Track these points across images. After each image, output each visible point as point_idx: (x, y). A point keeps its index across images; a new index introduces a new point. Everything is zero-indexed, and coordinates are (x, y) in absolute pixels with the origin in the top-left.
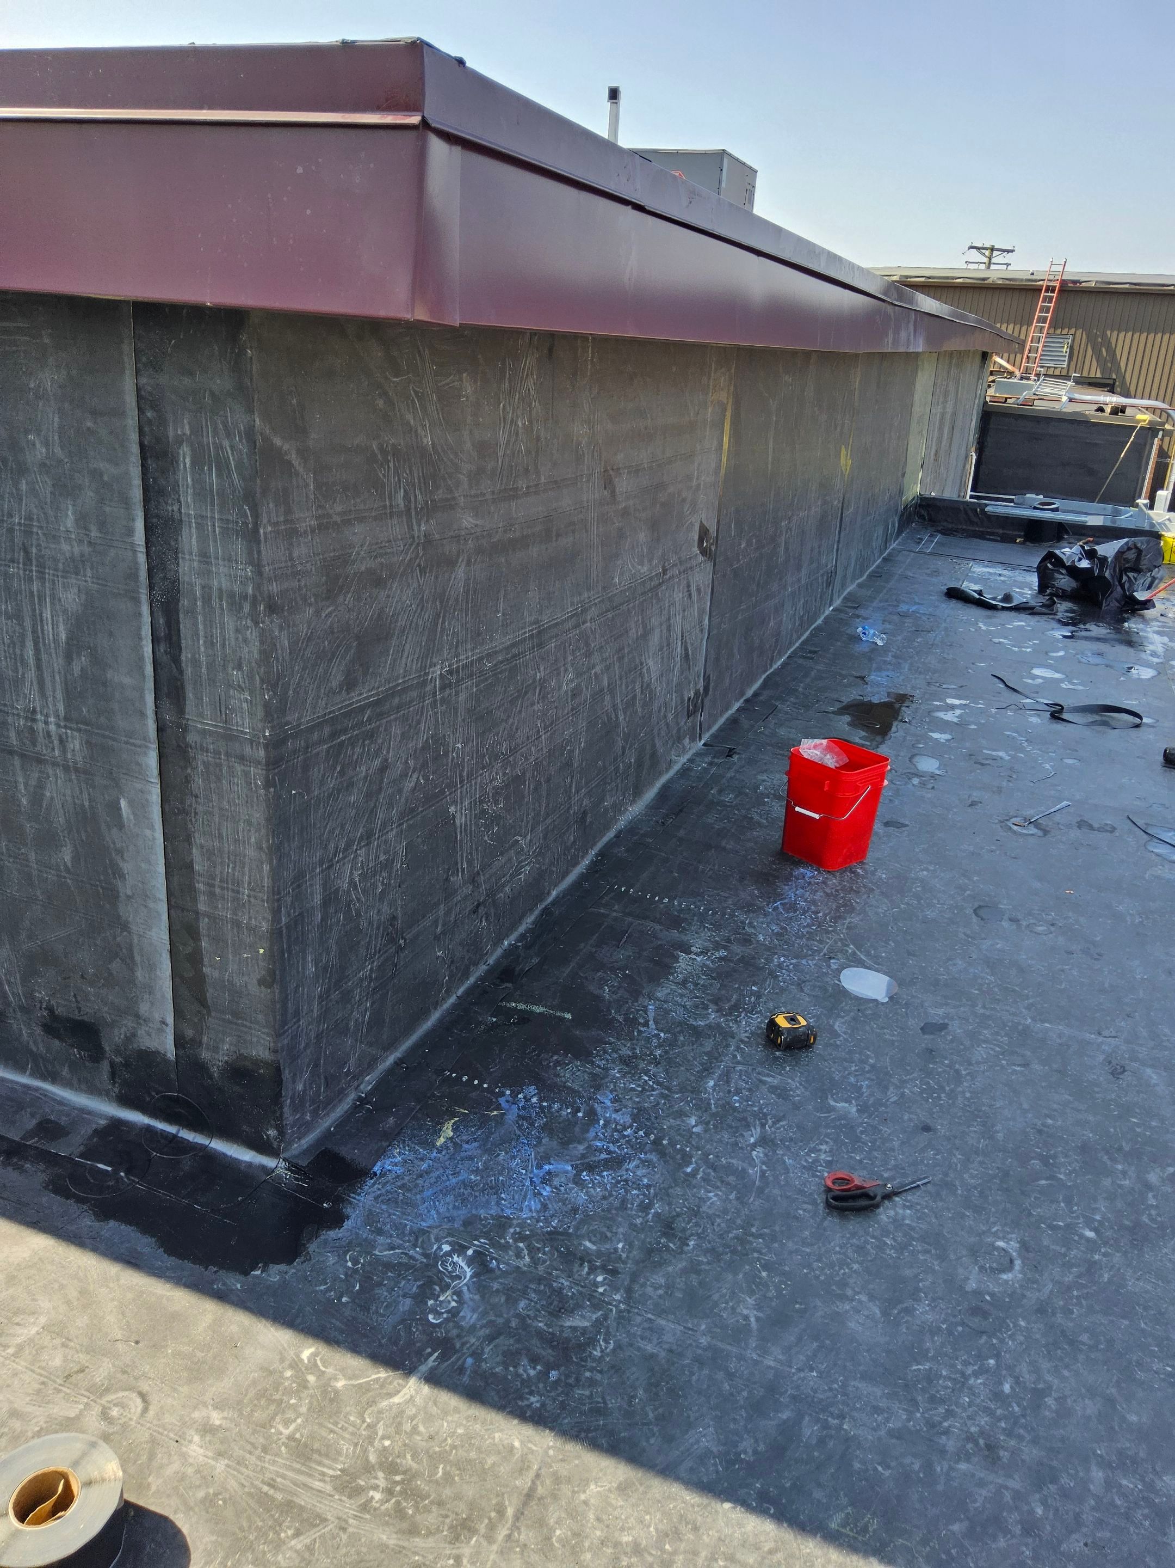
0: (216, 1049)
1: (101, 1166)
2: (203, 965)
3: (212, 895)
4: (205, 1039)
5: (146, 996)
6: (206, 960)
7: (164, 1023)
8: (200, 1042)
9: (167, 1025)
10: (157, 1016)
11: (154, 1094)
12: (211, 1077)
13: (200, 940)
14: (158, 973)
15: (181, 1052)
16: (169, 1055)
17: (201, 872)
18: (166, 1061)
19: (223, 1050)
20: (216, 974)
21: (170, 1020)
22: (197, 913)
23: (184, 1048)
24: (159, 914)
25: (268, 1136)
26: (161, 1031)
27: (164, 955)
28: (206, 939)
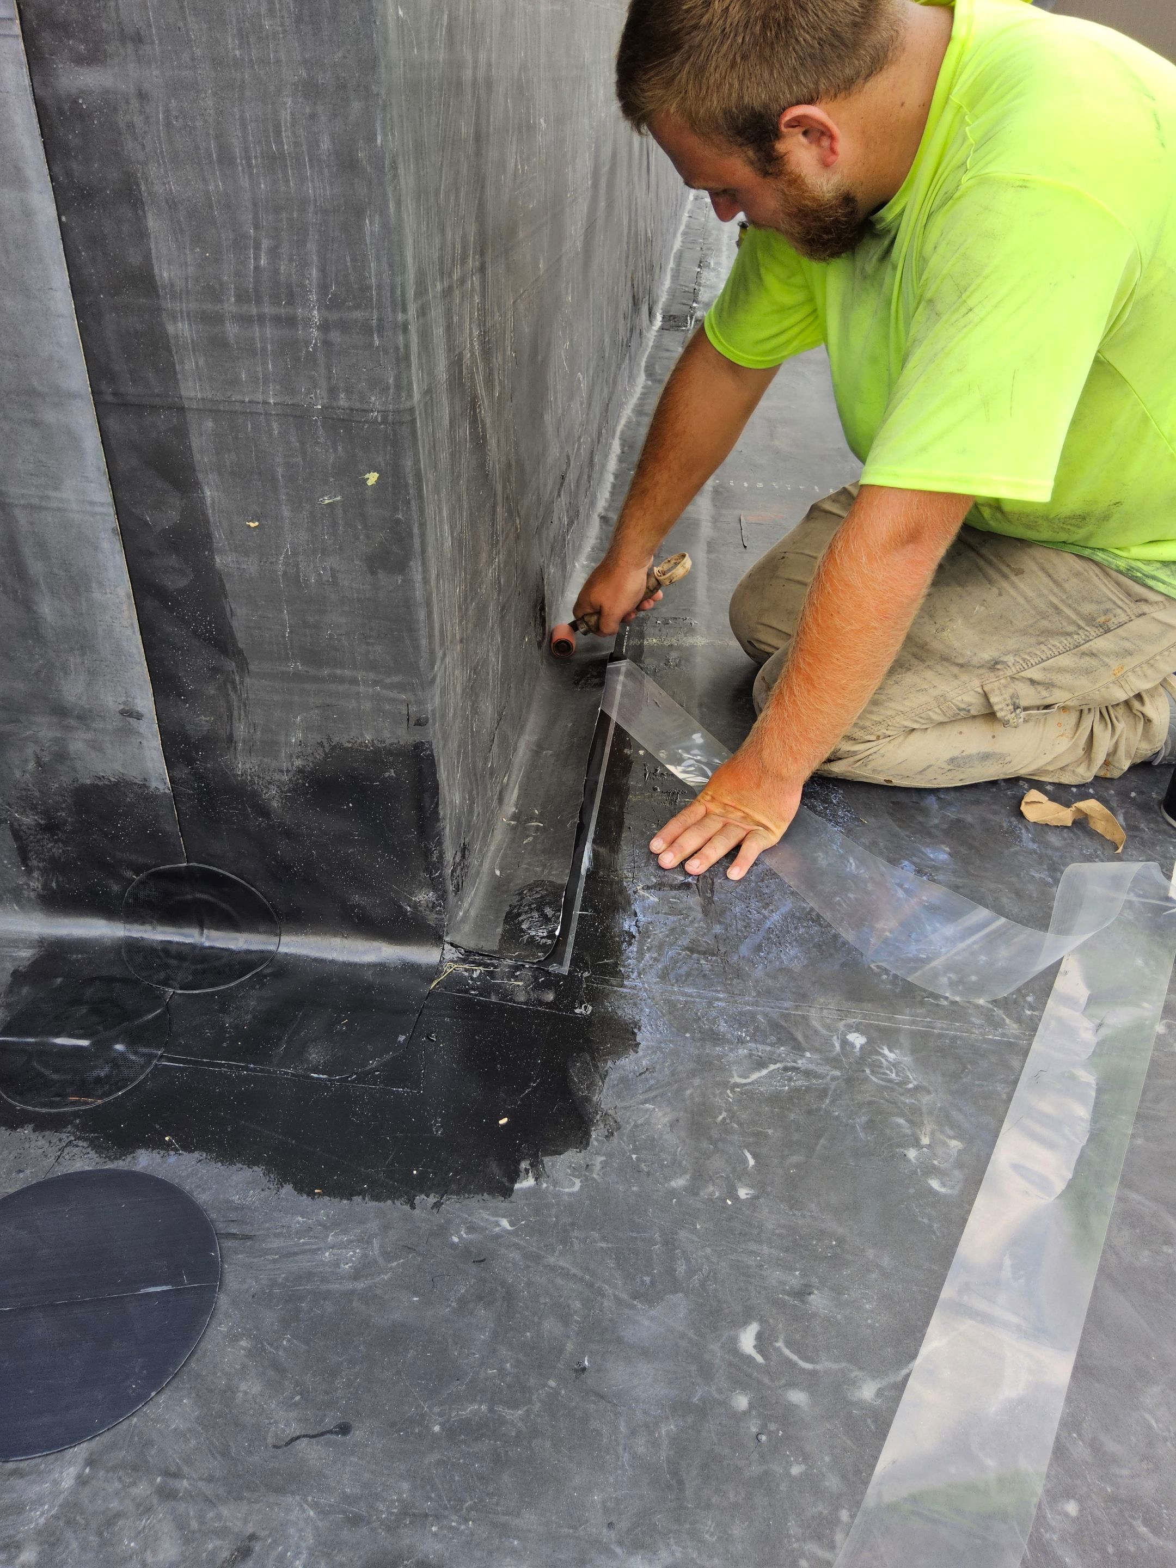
0: (270, 747)
1: (60, 1041)
2: (211, 551)
3: (218, 344)
4: (241, 730)
5: (74, 660)
6: (219, 536)
7: (130, 713)
8: (230, 739)
9: (139, 717)
10: (111, 701)
11: (129, 874)
12: (264, 811)
13: (197, 485)
14: (97, 595)
15: (183, 772)
16: (154, 784)
17: (179, 285)
18: (147, 797)
19: (288, 743)
20: (251, 566)
21: (145, 702)
22: (181, 409)
23: (190, 761)
24: (74, 440)
25: (415, 906)
26: (125, 733)
27: (105, 545)
28: (213, 477)
